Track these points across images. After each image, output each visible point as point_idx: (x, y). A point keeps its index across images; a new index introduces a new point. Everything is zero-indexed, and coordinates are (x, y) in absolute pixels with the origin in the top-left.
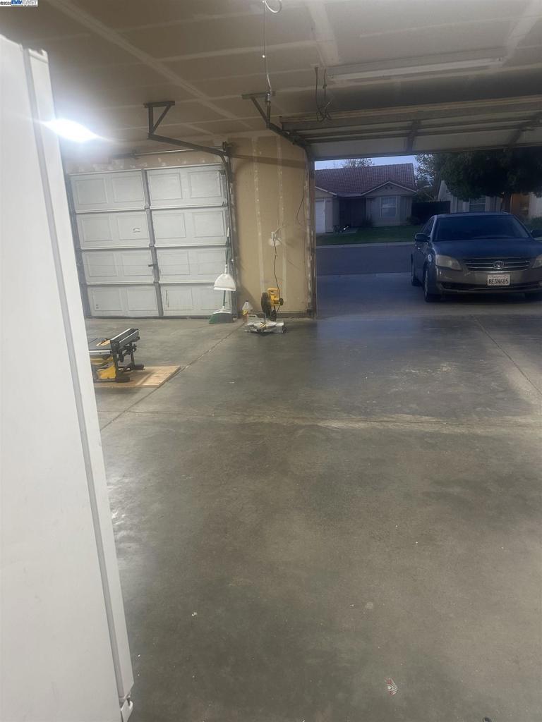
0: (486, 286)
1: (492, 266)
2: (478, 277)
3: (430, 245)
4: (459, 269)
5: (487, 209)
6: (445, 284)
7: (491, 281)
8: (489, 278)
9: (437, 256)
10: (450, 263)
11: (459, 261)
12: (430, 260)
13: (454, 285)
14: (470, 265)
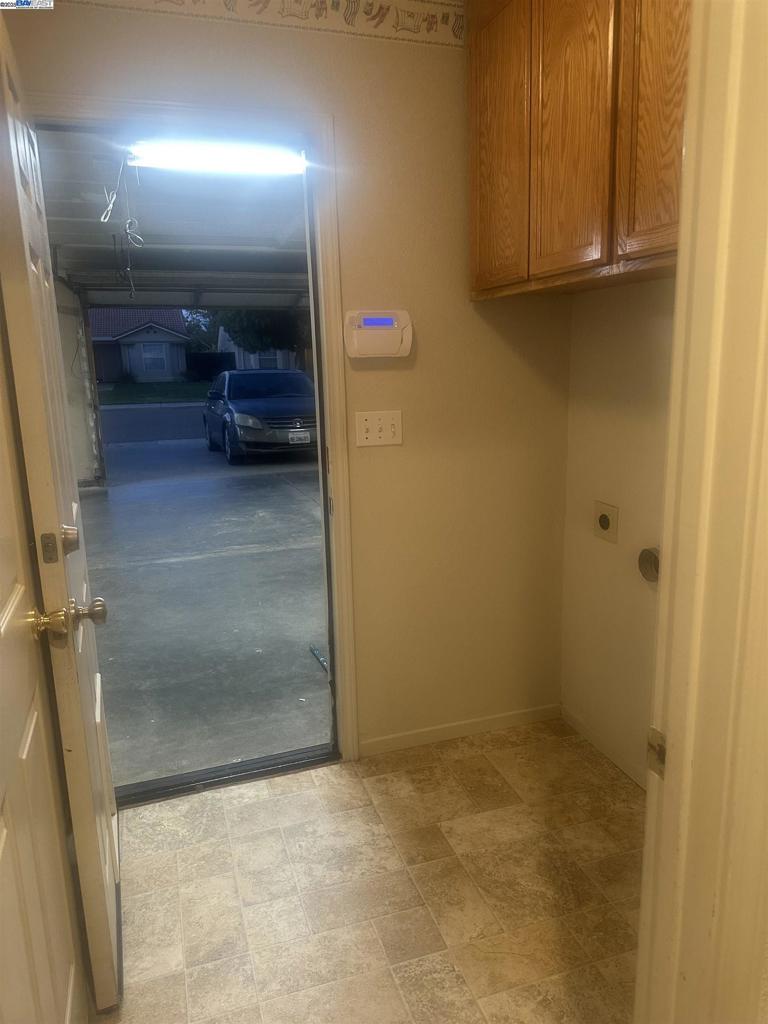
0: (288, 444)
1: (291, 423)
2: (279, 435)
3: (225, 403)
4: (260, 427)
5: (280, 365)
6: (248, 444)
7: (292, 439)
8: (290, 436)
9: (236, 415)
10: (250, 422)
11: (259, 419)
12: (229, 420)
13: (257, 445)
14: (269, 424)
